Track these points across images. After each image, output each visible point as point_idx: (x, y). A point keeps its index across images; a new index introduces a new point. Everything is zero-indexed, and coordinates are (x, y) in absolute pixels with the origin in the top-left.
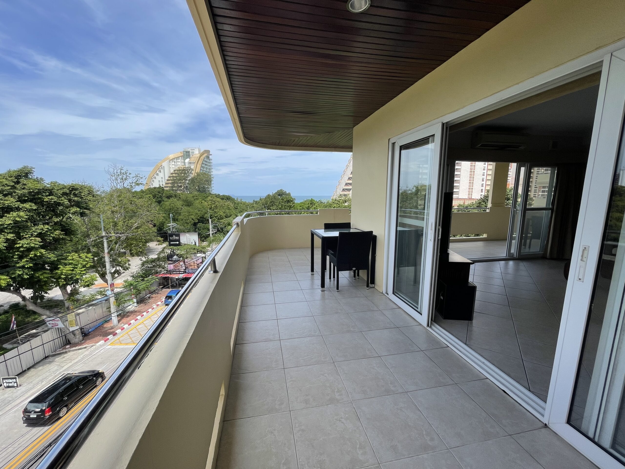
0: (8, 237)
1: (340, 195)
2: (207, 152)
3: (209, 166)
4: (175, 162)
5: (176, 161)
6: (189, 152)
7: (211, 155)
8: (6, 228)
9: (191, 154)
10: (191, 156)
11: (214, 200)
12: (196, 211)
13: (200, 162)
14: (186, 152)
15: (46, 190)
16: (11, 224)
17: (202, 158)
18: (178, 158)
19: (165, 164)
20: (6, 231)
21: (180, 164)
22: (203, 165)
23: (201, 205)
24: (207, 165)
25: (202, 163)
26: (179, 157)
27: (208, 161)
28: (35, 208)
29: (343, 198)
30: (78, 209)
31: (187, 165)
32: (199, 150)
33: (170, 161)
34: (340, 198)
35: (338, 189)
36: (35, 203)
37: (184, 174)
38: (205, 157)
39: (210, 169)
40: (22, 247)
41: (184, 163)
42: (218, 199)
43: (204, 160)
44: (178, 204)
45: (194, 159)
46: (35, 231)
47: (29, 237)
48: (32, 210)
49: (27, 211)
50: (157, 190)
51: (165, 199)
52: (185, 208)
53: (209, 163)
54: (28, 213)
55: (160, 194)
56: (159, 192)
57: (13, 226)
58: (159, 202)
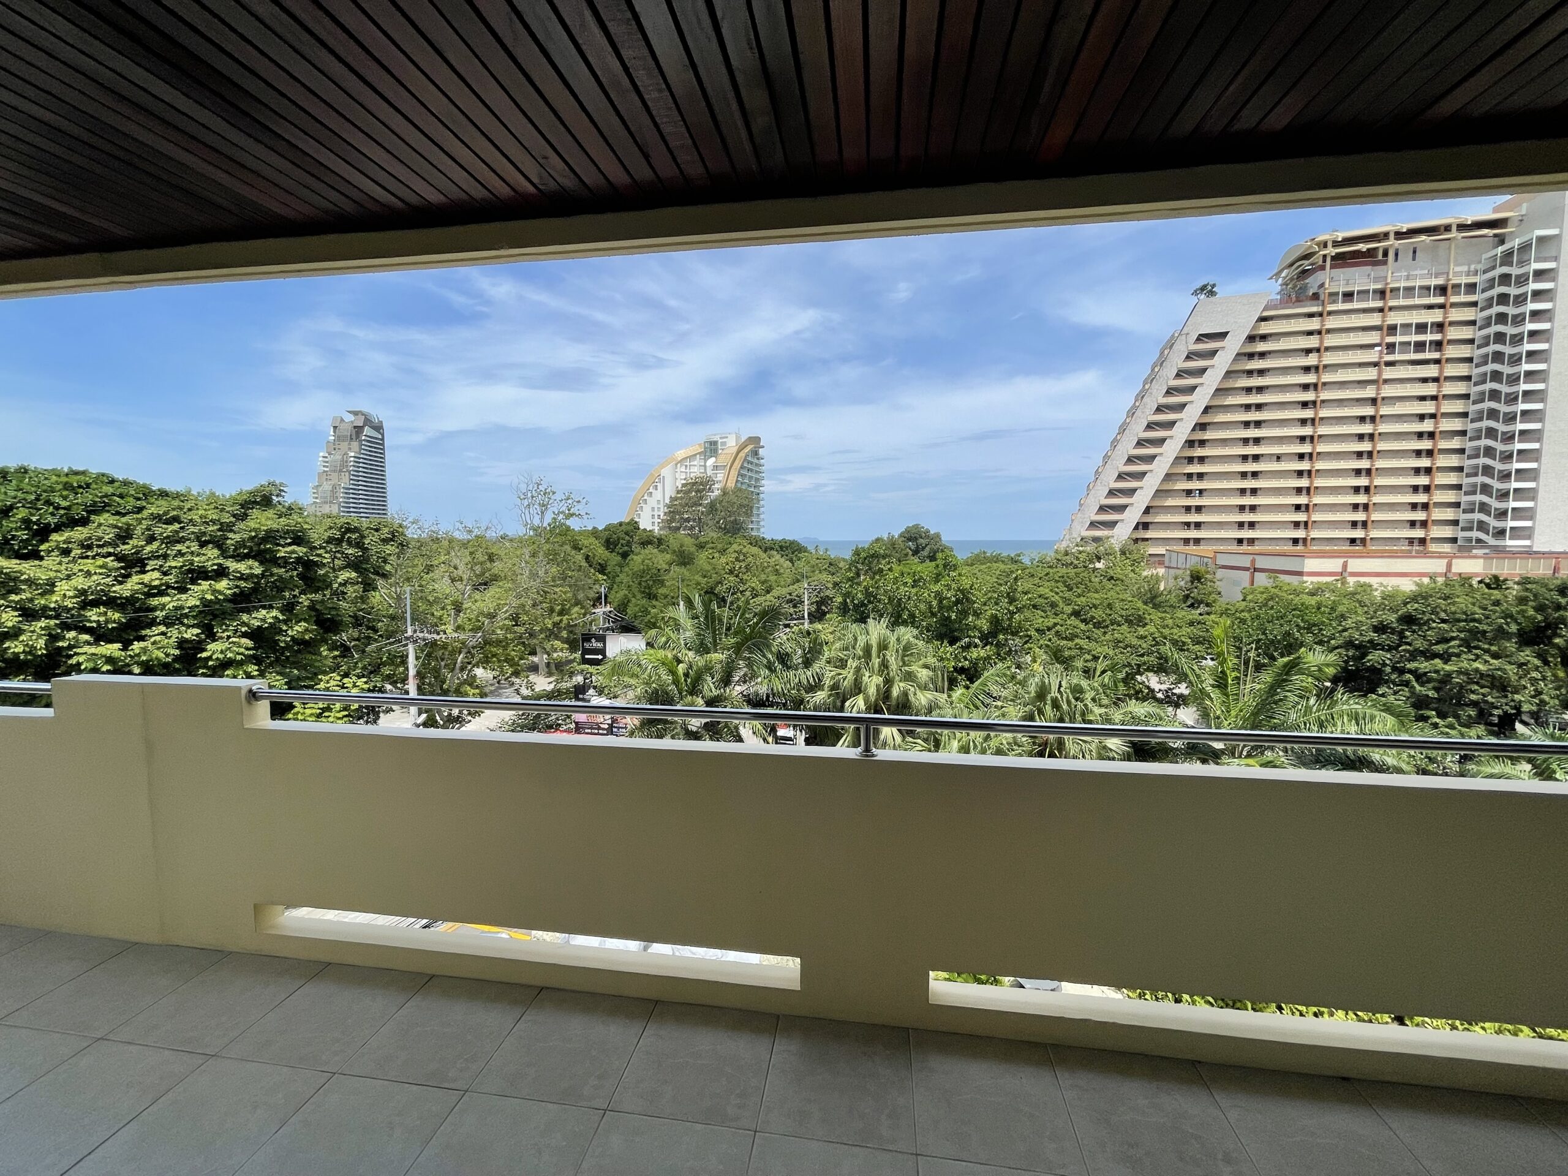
0: (185, 635)
1: (1082, 539)
2: (755, 440)
3: (757, 472)
4: (686, 466)
5: (688, 464)
6: (715, 443)
7: (763, 447)
8: (186, 616)
9: (719, 447)
10: (720, 451)
11: (744, 550)
12: (698, 578)
13: (737, 464)
14: (711, 443)
15: (288, 532)
16: (197, 606)
17: (742, 454)
18: (692, 457)
19: (666, 472)
20: (186, 621)
21: (695, 471)
22: (744, 472)
23: (709, 563)
24: (752, 470)
25: (742, 467)
26: (695, 455)
27: (756, 461)
28: (258, 571)
29: (1090, 548)
30: (354, 575)
31: (709, 472)
32: (738, 438)
33: (676, 464)
34: (1081, 549)
35: (1075, 523)
36: (261, 563)
37: (696, 492)
38: (749, 452)
39: (757, 480)
40: (210, 658)
41: (705, 466)
42: (755, 550)
43: (745, 460)
44: (660, 559)
45: (725, 457)
46: (244, 624)
47: (229, 637)
48: (252, 576)
49: (242, 577)
50: (624, 527)
51: (635, 547)
52: (675, 569)
53: (757, 465)
54: (243, 584)
55: (627, 538)
56: (627, 533)
57: (201, 612)
58: (625, 555)
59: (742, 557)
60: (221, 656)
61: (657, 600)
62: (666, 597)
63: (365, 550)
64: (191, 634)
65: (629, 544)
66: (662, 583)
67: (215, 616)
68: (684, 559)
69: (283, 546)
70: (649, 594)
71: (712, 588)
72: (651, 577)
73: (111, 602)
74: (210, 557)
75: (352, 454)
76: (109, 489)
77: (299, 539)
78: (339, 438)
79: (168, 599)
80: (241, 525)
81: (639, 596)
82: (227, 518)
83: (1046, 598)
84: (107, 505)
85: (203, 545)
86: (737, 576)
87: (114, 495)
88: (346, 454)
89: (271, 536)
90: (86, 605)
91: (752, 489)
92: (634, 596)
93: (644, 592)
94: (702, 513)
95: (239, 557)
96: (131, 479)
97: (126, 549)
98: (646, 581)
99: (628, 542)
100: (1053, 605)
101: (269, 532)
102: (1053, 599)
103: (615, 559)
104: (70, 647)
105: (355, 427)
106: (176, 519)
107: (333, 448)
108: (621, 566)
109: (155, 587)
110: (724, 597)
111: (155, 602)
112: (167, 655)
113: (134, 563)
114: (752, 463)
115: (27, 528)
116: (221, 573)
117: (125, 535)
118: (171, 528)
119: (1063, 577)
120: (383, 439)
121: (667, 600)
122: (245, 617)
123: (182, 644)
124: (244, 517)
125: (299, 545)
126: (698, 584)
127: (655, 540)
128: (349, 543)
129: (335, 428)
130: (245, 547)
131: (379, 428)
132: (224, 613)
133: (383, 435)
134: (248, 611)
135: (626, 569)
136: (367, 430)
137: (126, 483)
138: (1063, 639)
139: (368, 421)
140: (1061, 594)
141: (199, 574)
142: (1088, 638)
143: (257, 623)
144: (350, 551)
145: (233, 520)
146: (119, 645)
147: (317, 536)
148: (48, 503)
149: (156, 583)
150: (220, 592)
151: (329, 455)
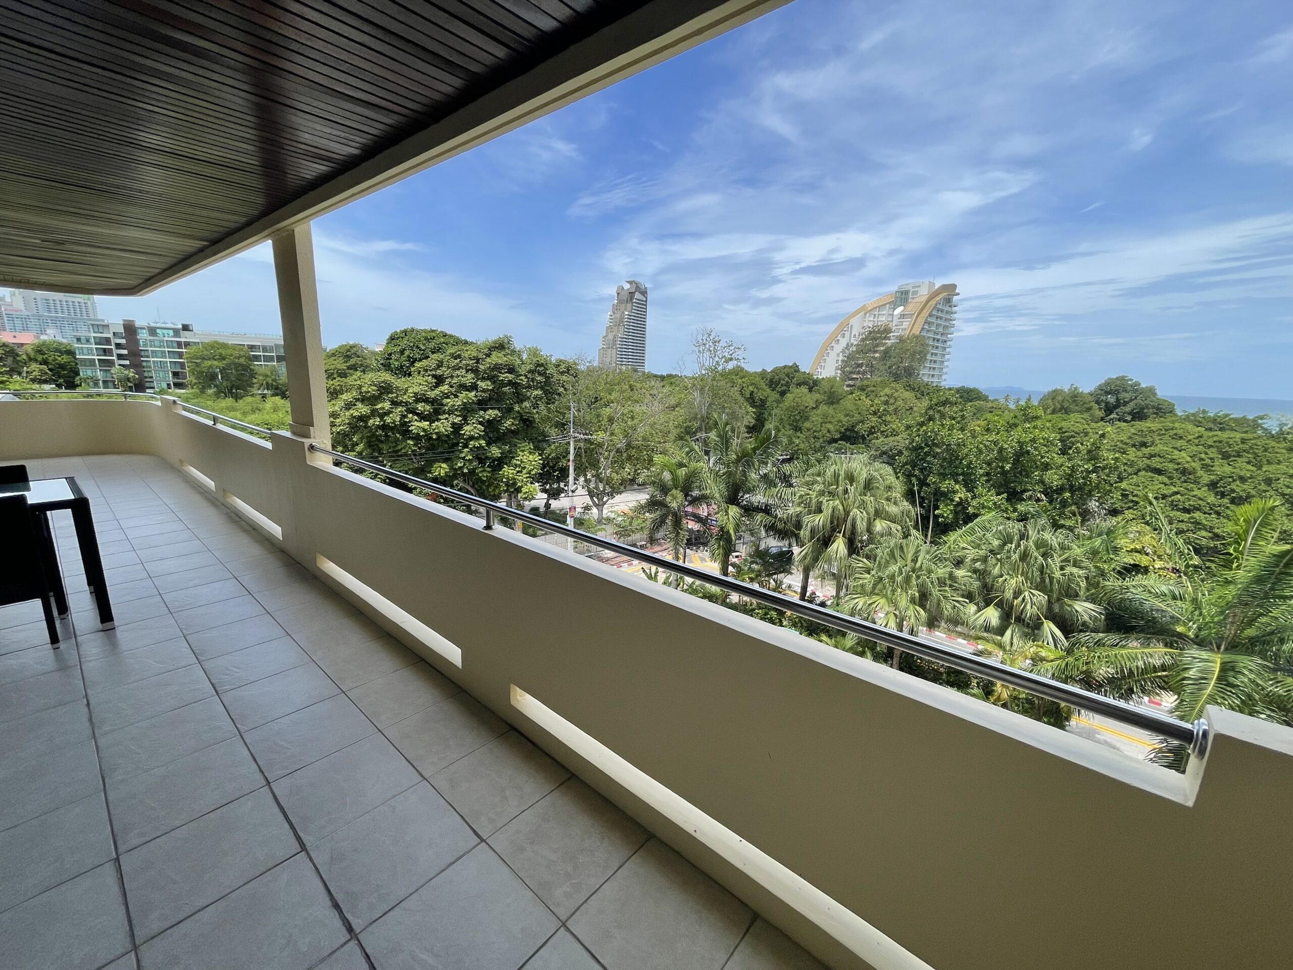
2: (954, 286)
3: (946, 320)
5: (877, 313)
6: (907, 293)
7: (959, 294)
9: (910, 296)
10: (910, 300)
12: (842, 416)
13: (926, 312)
14: (902, 292)
16: (461, 405)
17: (933, 302)
18: (881, 307)
19: (855, 321)
21: (883, 319)
22: (933, 320)
24: (941, 318)
25: (930, 315)
26: (886, 304)
27: (947, 308)
28: (490, 387)
31: (893, 321)
32: (932, 286)
33: (865, 314)
36: (492, 383)
37: (872, 340)
38: (941, 299)
39: (945, 327)
41: (892, 315)
43: (935, 307)
44: (809, 399)
45: (914, 305)
46: (481, 417)
47: (473, 423)
48: (488, 390)
49: (484, 391)
50: (786, 371)
51: (792, 388)
52: (823, 408)
53: (947, 312)
54: (483, 394)
55: (787, 379)
56: (788, 375)
57: (462, 408)
58: (783, 394)
59: (892, 401)
60: (468, 434)
61: (801, 433)
62: (809, 430)
63: (548, 378)
64: (458, 420)
65: (787, 385)
66: (807, 419)
67: (469, 411)
68: (833, 399)
69: (503, 374)
70: (796, 427)
71: (852, 426)
72: (799, 413)
73: (426, 400)
74: (469, 378)
75: (627, 313)
76: (442, 340)
77: (511, 370)
78: (620, 301)
79: (448, 400)
80: (488, 360)
81: (788, 427)
82: (481, 356)
83: (1178, 464)
84: (440, 348)
85: (467, 371)
86: (880, 417)
87: (444, 343)
88: (623, 313)
89: (497, 367)
90: (418, 401)
91: (939, 337)
92: (784, 427)
93: (790, 425)
94: (874, 358)
95: (483, 379)
96: (454, 334)
97: (439, 372)
98: (795, 416)
99: (787, 382)
100: (1184, 472)
101: (496, 364)
102: (1187, 466)
103: (774, 396)
104: (410, 422)
105: (630, 293)
106: (459, 356)
107: (615, 309)
108: (778, 402)
109: (446, 394)
110: (863, 435)
111: (445, 401)
112: (446, 431)
113: (440, 380)
114: (942, 311)
115: (409, 360)
116: (474, 387)
117: (440, 365)
118: (456, 361)
119: (1220, 442)
120: (646, 301)
121: (809, 433)
122: (482, 413)
123: (453, 425)
124: (488, 355)
125: (510, 373)
126: (840, 421)
127: (811, 382)
128: (540, 374)
129: (618, 294)
130: (486, 373)
131: (644, 293)
132: (473, 410)
133: (646, 298)
134: (485, 410)
135: (781, 405)
136: (638, 295)
137: (451, 336)
138: (1179, 510)
139: (638, 288)
140: (1208, 461)
141: (463, 387)
142: (1218, 513)
143: (487, 417)
144: (538, 379)
145: (484, 356)
146: (428, 423)
147: (523, 370)
148: (418, 347)
149: (446, 391)
150: (471, 399)
151: (614, 313)
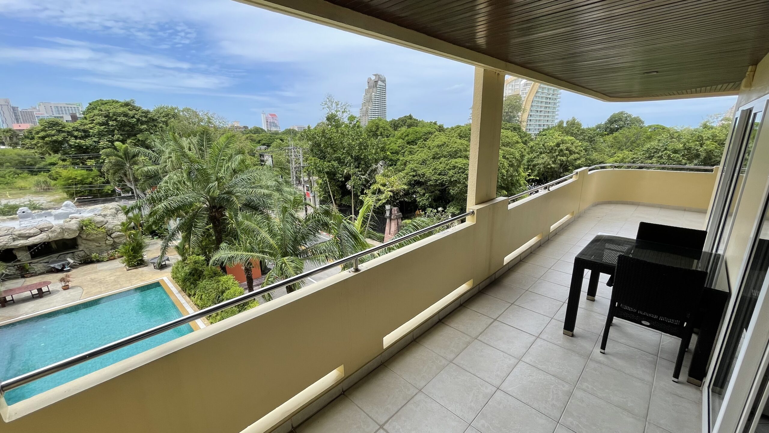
78: (370, 87)
88: (372, 94)
105: (375, 82)
107: (367, 91)
120: (385, 86)
129: (368, 83)
131: (384, 81)
133: (385, 84)
136: (380, 83)
139: (380, 78)
151: (366, 95)
